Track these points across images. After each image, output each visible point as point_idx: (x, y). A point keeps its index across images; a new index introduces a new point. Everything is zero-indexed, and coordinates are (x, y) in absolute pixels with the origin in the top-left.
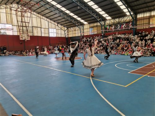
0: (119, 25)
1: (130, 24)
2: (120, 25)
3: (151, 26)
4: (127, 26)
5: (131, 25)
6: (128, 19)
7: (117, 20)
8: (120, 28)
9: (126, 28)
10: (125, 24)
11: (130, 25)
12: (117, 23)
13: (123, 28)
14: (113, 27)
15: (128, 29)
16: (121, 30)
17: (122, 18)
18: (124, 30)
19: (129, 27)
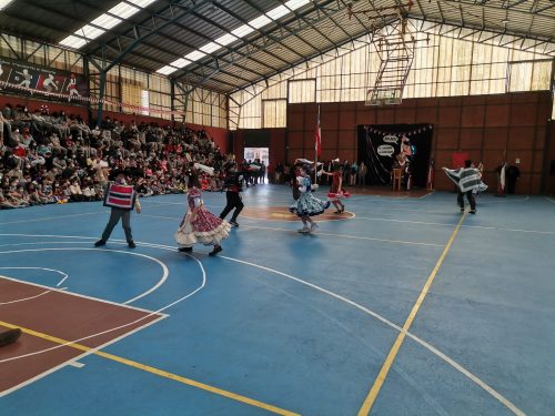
0: (25, 72)
1: (72, 82)
2: (30, 72)
3: (126, 110)
5: (76, 87)
6: (61, 60)
7: (13, 43)
9: (58, 92)
10: (52, 77)
11: (72, 87)
12: (13, 56)
13: (46, 90)
15: (65, 100)
16: (36, 95)
17: (37, 45)
18: (50, 98)
19: (69, 93)
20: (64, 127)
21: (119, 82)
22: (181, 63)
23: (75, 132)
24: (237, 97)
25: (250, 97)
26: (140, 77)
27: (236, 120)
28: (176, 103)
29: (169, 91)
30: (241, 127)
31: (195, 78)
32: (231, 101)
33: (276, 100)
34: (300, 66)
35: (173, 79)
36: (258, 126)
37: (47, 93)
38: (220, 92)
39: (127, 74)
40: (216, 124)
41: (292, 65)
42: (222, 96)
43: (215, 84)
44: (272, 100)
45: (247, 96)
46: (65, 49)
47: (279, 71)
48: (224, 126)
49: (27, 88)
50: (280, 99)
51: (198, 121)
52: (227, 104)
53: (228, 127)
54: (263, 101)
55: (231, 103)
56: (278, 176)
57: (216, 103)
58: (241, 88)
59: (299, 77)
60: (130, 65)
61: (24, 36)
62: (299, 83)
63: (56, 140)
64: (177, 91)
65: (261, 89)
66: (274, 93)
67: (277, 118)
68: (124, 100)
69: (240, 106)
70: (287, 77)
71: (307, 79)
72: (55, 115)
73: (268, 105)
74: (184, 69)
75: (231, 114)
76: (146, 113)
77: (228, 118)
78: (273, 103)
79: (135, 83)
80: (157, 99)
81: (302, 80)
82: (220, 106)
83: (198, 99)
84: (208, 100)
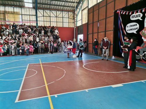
21: (5, 13)
26: (17, 10)
29: (35, 14)
33: (85, 8)
36: (81, 24)
38: (68, 11)
39: (9, 9)
40: (66, 25)
48: (72, 26)
52: (74, 17)
57: (67, 16)
58: (77, 7)
60: (11, 5)
66: (85, 5)
68: (7, 20)
75: (75, 21)
78: (84, 11)
79: (13, 13)
80: (27, 18)
82: (69, 18)
83: (54, 16)
84: (61, 16)
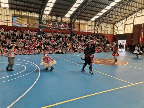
0: (57, 24)
1: (67, 25)
3: (81, 31)
4: (64, 26)
5: (68, 26)
6: (65, 20)
7: (55, 18)
8: (58, 27)
9: (64, 28)
10: (62, 24)
11: (67, 26)
12: (55, 21)
13: (61, 27)
14: (51, 24)
15: (65, 30)
16: (59, 29)
17: (60, 17)
18: (62, 29)
19: (66, 28)
20: (64, 36)
21: (80, 24)
22: (96, 17)
23: (66, 37)
24: (117, 25)
25: (121, 24)
26: (86, 22)
27: (116, 32)
28: (96, 28)
29: (94, 25)
30: (118, 33)
31: (101, 20)
32: (115, 26)
33: (129, 24)
34: (139, 12)
35: (95, 21)
36: (123, 33)
37: (61, 28)
38: (111, 24)
39: (82, 22)
40: (109, 33)
41: (136, 12)
42: (112, 25)
43: (109, 21)
44: (128, 24)
45: (120, 24)
46: (67, 17)
47: (131, 15)
48: (112, 33)
49: (57, 28)
50: (131, 24)
51: (103, 32)
52: (114, 27)
53: (114, 34)
54: (125, 25)
55: (115, 27)
56: (128, 49)
57: (110, 27)
58: (118, 22)
59: (139, 15)
60: (83, 19)
61: (57, 16)
62: (138, 18)
63: (61, 39)
64: (96, 25)
65: (125, 21)
66: (129, 22)
67: (129, 30)
68: (80, 29)
69: (118, 27)
70: (134, 16)
71: (141, 16)
72: (62, 33)
73: (127, 26)
74: (97, 18)
75: (115, 30)
76: (87, 31)
77: (114, 31)
78: (128, 25)
79: (84, 24)
80: (90, 27)
81: (139, 16)
82: (111, 28)
83: (103, 26)
84: (107, 27)
